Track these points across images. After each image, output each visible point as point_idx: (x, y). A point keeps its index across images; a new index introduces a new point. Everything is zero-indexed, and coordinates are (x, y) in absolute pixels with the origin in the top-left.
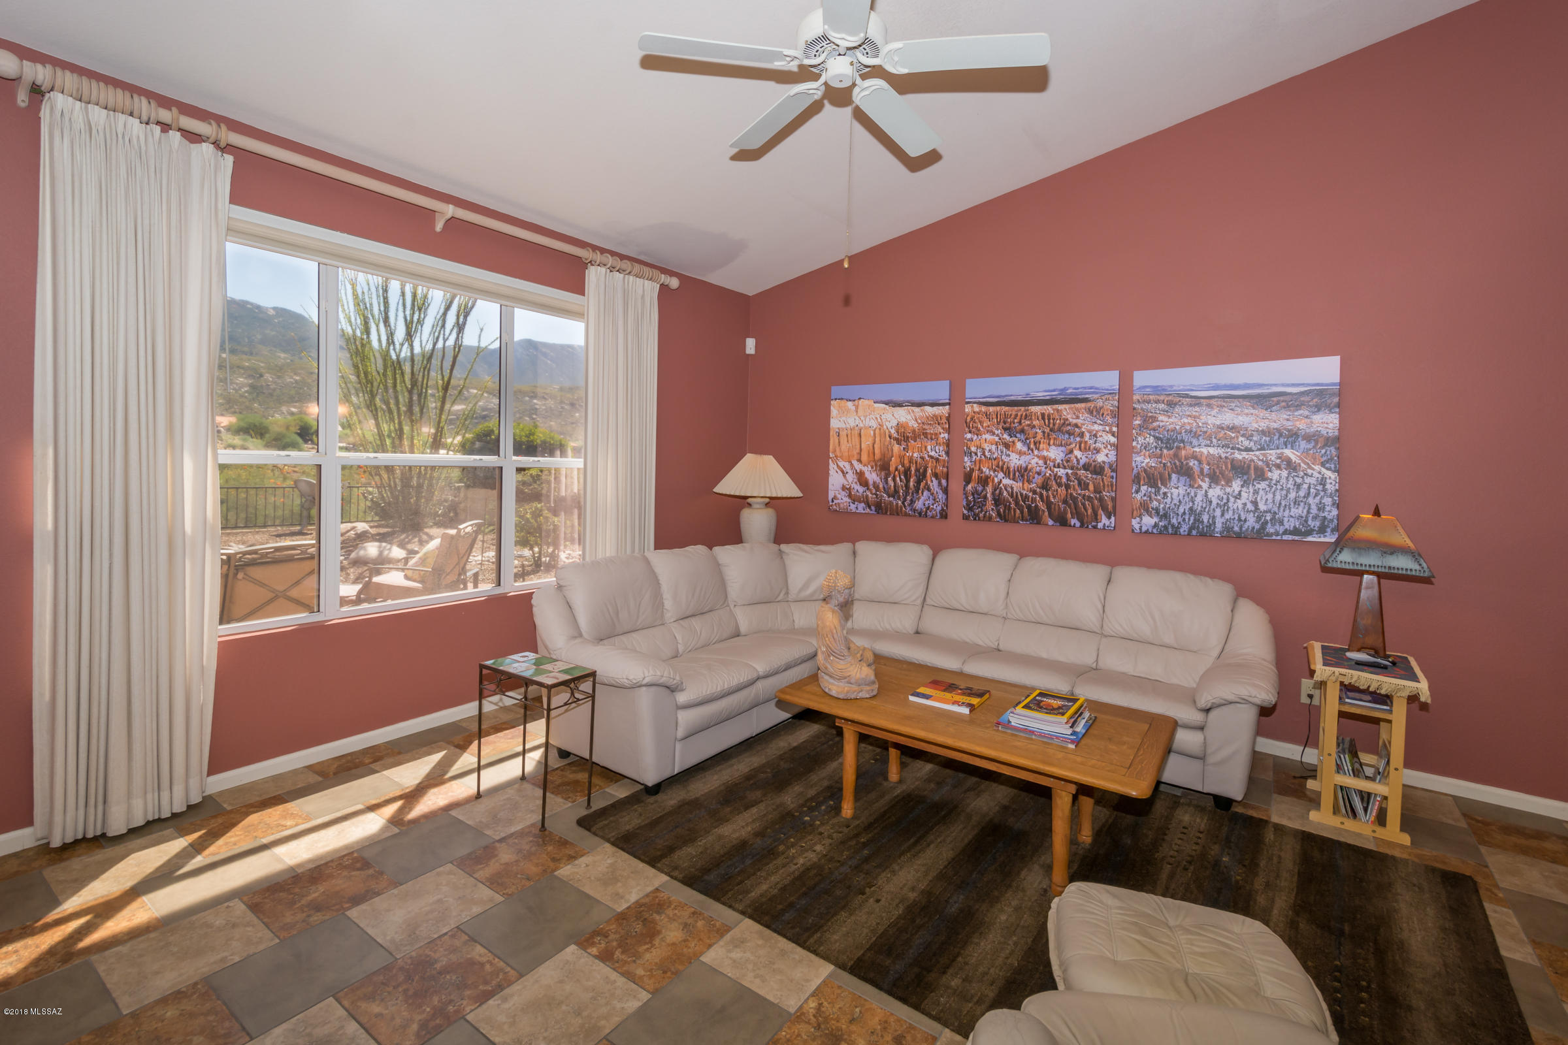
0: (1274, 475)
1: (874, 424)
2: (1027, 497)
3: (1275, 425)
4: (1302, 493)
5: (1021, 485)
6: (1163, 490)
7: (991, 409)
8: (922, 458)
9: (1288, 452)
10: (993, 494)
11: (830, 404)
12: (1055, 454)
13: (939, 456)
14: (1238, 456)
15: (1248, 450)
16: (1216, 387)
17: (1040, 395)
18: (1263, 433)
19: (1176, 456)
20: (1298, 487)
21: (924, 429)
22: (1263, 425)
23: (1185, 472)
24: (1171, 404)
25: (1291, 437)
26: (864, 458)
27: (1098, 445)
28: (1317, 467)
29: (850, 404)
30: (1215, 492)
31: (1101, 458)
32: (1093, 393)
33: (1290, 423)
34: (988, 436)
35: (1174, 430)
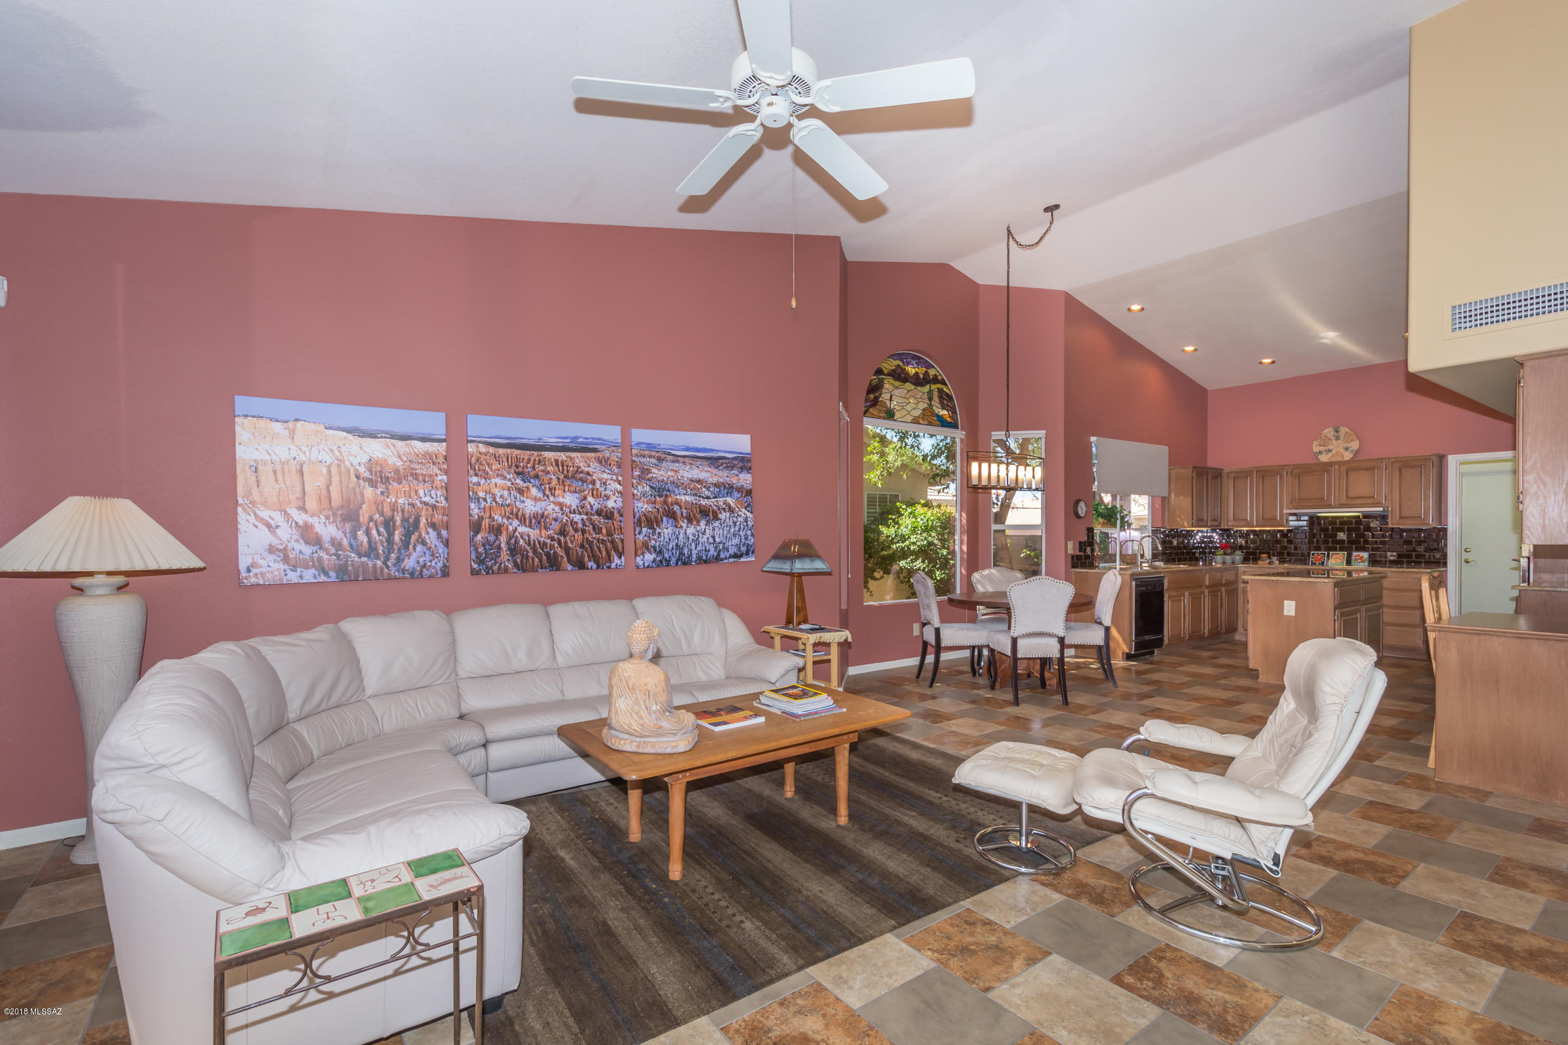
0: (723, 516)
1: (328, 458)
2: (545, 544)
3: (721, 480)
4: (737, 529)
5: (538, 532)
6: (658, 530)
7: (501, 451)
8: (413, 505)
9: (729, 500)
10: (508, 543)
11: (234, 423)
12: (571, 500)
13: (437, 502)
14: (703, 502)
15: (708, 498)
16: (687, 449)
17: (553, 441)
18: (716, 485)
19: (665, 502)
20: (735, 523)
21: (414, 469)
22: (715, 480)
23: (672, 515)
24: (660, 459)
25: (730, 489)
26: (311, 504)
27: (608, 492)
28: (743, 510)
29: (278, 427)
30: (691, 531)
31: (610, 504)
32: (601, 444)
33: (728, 479)
34: (499, 481)
35: (663, 481)
